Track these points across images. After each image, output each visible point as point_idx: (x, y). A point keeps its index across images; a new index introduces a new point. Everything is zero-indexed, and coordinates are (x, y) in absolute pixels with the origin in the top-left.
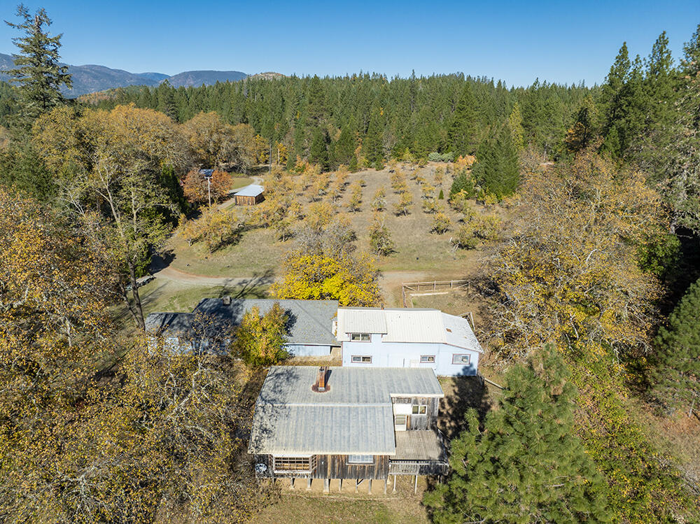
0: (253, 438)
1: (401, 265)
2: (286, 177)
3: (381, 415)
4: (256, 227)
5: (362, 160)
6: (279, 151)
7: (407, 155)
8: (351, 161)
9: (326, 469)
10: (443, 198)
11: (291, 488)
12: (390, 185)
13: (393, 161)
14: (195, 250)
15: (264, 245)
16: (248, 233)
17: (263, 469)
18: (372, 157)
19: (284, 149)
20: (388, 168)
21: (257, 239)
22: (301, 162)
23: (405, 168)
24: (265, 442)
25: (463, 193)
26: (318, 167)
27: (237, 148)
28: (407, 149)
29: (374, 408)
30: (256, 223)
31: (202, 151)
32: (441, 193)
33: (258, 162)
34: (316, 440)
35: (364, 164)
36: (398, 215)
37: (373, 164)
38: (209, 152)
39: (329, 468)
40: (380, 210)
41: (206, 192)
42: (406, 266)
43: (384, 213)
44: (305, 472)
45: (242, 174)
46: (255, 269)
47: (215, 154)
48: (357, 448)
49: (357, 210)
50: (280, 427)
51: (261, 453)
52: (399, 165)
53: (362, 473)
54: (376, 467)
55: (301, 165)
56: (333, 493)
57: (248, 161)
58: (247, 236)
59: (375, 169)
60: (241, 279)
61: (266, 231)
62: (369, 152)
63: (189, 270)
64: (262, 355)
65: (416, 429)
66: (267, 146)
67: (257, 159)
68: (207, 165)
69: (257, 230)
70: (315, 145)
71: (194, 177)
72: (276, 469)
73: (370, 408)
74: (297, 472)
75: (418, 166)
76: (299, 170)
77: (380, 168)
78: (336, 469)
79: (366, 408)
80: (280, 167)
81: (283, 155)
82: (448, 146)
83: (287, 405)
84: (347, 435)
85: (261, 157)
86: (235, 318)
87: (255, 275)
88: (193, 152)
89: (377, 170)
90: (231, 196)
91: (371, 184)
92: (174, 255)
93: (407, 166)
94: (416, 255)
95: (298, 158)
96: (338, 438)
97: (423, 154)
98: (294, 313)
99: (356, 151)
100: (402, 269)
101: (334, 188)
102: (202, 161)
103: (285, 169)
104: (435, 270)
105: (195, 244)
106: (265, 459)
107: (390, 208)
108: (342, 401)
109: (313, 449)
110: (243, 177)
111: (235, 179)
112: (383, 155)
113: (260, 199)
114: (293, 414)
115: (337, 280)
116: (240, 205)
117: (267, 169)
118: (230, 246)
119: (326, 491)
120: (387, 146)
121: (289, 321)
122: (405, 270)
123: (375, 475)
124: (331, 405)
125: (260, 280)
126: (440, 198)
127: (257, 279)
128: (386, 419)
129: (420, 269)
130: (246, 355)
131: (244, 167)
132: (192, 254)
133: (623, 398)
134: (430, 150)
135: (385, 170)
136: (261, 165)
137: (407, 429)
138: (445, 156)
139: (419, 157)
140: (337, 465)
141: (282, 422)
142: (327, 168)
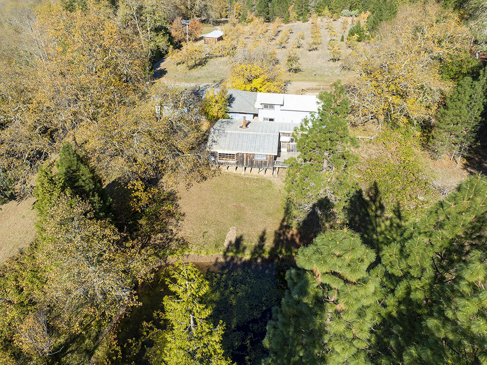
0: (208, 144)
1: (304, 78)
2: (239, 26)
3: (272, 138)
4: (216, 57)
5: (293, 14)
6: (235, 8)
7: (326, 11)
8: (286, 15)
9: (243, 162)
10: (343, 41)
11: (227, 171)
12: (310, 32)
13: (315, 15)
14: (179, 69)
15: (221, 67)
16: (212, 59)
17: (213, 159)
18: (300, 13)
19: (239, 7)
20: (311, 20)
21: (217, 63)
22: (250, 16)
23: (322, 22)
24: (214, 146)
25: (356, 36)
26: (262, 19)
27: (206, 6)
28: (327, 7)
29: (269, 135)
30: (217, 54)
31: (182, 7)
32: (343, 37)
33: (221, 17)
34: (239, 147)
35: (295, 18)
36: (310, 50)
37: (301, 18)
38: (187, 8)
39: (245, 161)
40: (299, 47)
41: (185, 34)
42: (307, 79)
43: (301, 49)
44: (233, 162)
45: (209, 25)
46: (214, 79)
47: (191, 9)
48: (259, 151)
49: (284, 47)
50: (221, 140)
51: (212, 151)
52: (319, 19)
53: (261, 165)
54: (268, 162)
55: (250, 18)
56: (246, 175)
57: (214, 15)
58: (210, 61)
59: (302, 21)
60: (206, 84)
61: (223, 59)
62: (298, 9)
63: (176, 79)
64: (215, 114)
65: (292, 151)
66: (227, 5)
67: (220, 14)
68: (186, 17)
69: (217, 58)
70: (260, 3)
71: (178, 24)
72: (220, 159)
73: (267, 135)
74: (229, 161)
75: (332, 19)
76: (249, 22)
77: (306, 21)
78: (248, 162)
79: (265, 135)
80: (236, 21)
81: (239, 11)
82: (356, 5)
83: (226, 132)
84: (254, 145)
85: (223, 14)
86: (201, 97)
87: (214, 82)
88: (177, 8)
89: (303, 22)
90: (202, 38)
91: (297, 32)
92: (166, 71)
93: (325, 20)
94: (314, 73)
95: (249, 13)
96: (250, 146)
97: (338, 10)
98: (234, 96)
99: (290, 9)
100: (304, 81)
101: (271, 33)
102: (183, 14)
103: (240, 22)
104: (324, 81)
105: (179, 65)
106: (213, 154)
107: (306, 46)
108: (254, 131)
109: (237, 150)
110: (210, 26)
111: (205, 28)
112: (308, 11)
113: (220, 39)
114: (228, 135)
115: (260, 80)
116: (207, 44)
117: (227, 21)
118: (200, 66)
119: (243, 173)
120: (312, 4)
121: (231, 99)
122: (306, 81)
123: (267, 165)
124: (248, 133)
125: (217, 85)
126: (341, 41)
127: (216, 84)
128: (274, 140)
129: (315, 81)
130: (206, 114)
131: (211, 19)
132: (177, 71)
133: (418, 151)
134: (343, 8)
135: (309, 22)
136: (223, 19)
137: (288, 151)
138: (353, 12)
139: (334, 12)
140: (248, 160)
141: (223, 138)
142: (268, 20)
